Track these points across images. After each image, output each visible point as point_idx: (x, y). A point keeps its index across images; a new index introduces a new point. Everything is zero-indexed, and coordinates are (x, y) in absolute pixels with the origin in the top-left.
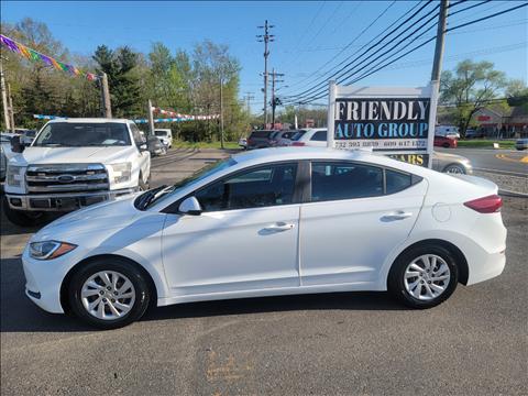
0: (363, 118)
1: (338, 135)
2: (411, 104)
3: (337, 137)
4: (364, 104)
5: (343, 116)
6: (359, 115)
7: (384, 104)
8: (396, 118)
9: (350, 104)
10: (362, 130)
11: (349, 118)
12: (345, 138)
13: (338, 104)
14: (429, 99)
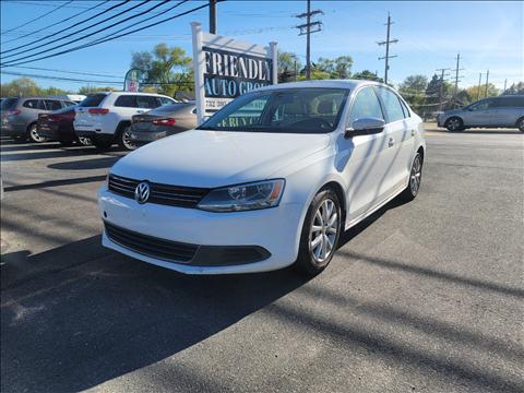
0: (227, 74)
1: (207, 91)
2: (260, 62)
3: (207, 96)
4: (226, 57)
5: (210, 69)
6: (223, 70)
7: (241, 59)
8: (251, 77)
9: (214, 55)
10: (227, 87)
11: (215, 72)
12: (213, 96)
13: (204, 53)
14: (271, 60)
